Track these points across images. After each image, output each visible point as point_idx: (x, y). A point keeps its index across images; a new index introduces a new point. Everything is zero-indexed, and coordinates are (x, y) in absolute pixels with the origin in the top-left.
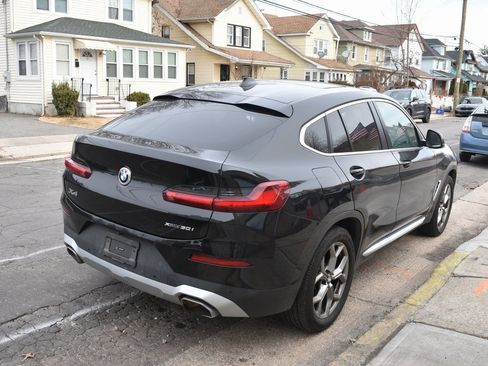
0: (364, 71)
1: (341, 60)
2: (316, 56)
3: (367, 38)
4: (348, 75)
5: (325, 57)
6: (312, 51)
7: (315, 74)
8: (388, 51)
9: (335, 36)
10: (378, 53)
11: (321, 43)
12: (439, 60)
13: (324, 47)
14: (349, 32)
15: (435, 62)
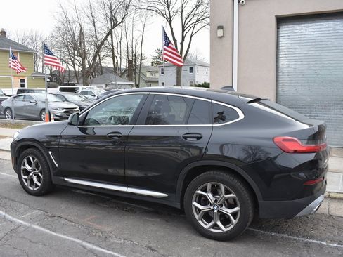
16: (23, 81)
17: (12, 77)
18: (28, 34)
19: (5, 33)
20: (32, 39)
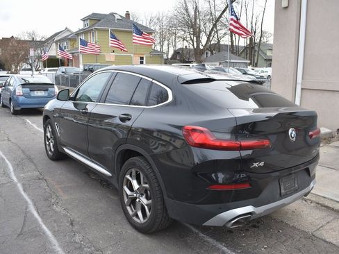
16: (142, 58)
17: (132, 55)
18: (154, 15)
19: (129, 15)
20: (158, 19)
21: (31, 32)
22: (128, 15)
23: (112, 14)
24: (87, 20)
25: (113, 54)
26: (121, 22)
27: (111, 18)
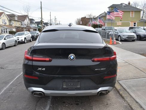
0: (17, 28)
1: (10, 25)
2: (4, 24)
3: (16, 19)
4: (13, 29)
5: (6, 24)
6: (2, 23)
7: (4, 29)
8: (22, 22)
9: (8, 19)
10: (19, 23)
11: (4, 20)
12: (34, 24)
13: (5, 22)
14: (11, 17)
15: (33, 25)
16: (135, 23)
17: (130, 22)
21: (90, 14)
22: (129, 3)
23: (122, 4)
24: (110, 7)
25: (121, 22)
26: (126, 7)
27: (121, 6)
